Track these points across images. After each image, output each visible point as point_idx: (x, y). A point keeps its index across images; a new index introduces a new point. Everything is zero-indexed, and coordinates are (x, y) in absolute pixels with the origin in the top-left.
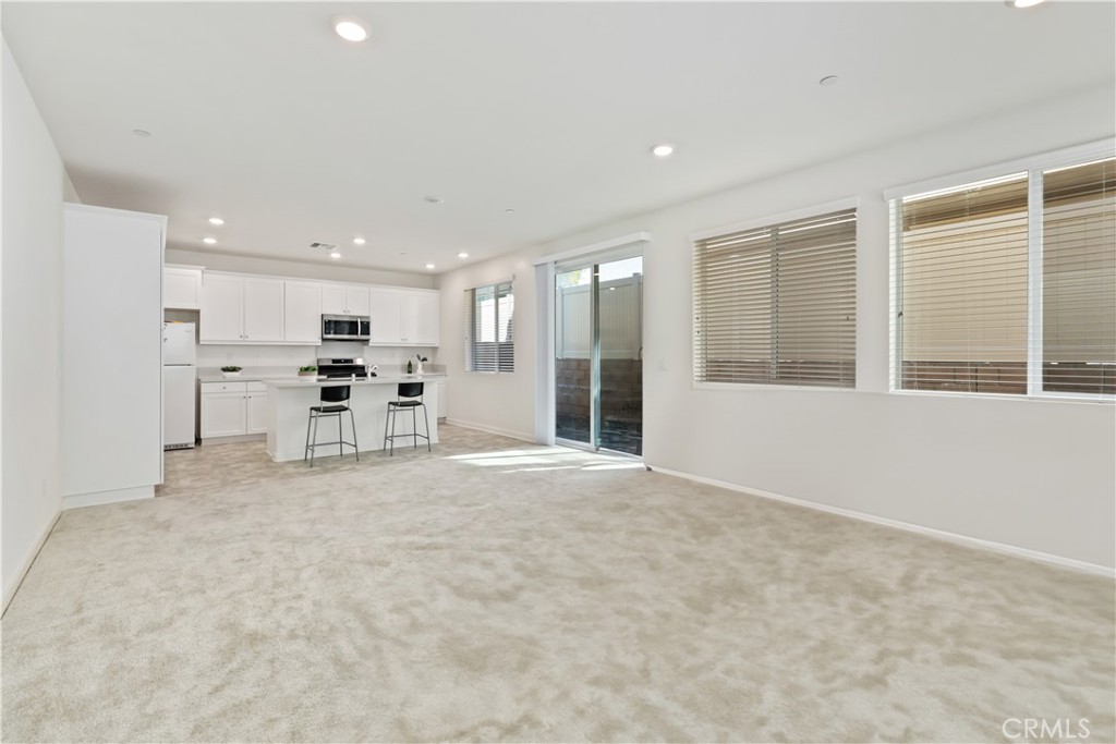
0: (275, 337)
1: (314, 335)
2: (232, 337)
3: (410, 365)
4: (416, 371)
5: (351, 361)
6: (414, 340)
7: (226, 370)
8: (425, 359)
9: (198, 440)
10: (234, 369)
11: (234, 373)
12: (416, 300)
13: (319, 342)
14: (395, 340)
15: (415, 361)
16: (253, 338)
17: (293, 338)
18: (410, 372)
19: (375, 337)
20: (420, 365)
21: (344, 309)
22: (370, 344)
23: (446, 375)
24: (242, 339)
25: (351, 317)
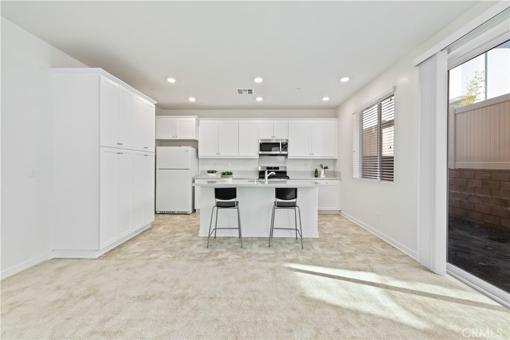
0: (234, 154)
1: (255, 152)
2: (213, 154)
3: (316, 171)
4: (320, 177)
5: (278, 168)
6: (318, 155)
7: (209, 172)
8: (326, 168)
9: (194, 211)
10: (212, 172)
11: (213, 174)
12: (321, 126)
13: (258, 157)
14: (305, 155)
15: (319, 169)
16: (223, 154)
17: (243, 154)
18: (316, 176)
19: (291, 152)
20: (323, 171)
21: (272, 135)
22: (288, 158)
23: (341, 180)
24: (217, 155)
25: (276, 140)
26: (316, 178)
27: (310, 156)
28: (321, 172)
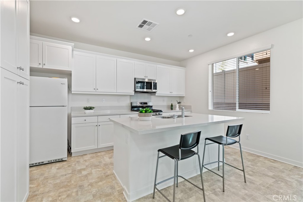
1: (130, 89)
3: (172, 106)
4: (175, 109)
5: (146, 103)
6: (175, 93)
7: (86, 108)
8: (179, 103)
10: (91, 108)
11: (91, 111)
12: (176, 71)
13: (133, 93)
14: (167, 93)
16: (101, 90)
17: (120, 91)
18: (172, 109)
19: (159, 90)
21: (145, 76)
22: (156, 95)
23: (191, 111)
24: (95, 91)
25: (149, 80)
26: (172, 111)
27: (170, 93)
28: (176, 106)
